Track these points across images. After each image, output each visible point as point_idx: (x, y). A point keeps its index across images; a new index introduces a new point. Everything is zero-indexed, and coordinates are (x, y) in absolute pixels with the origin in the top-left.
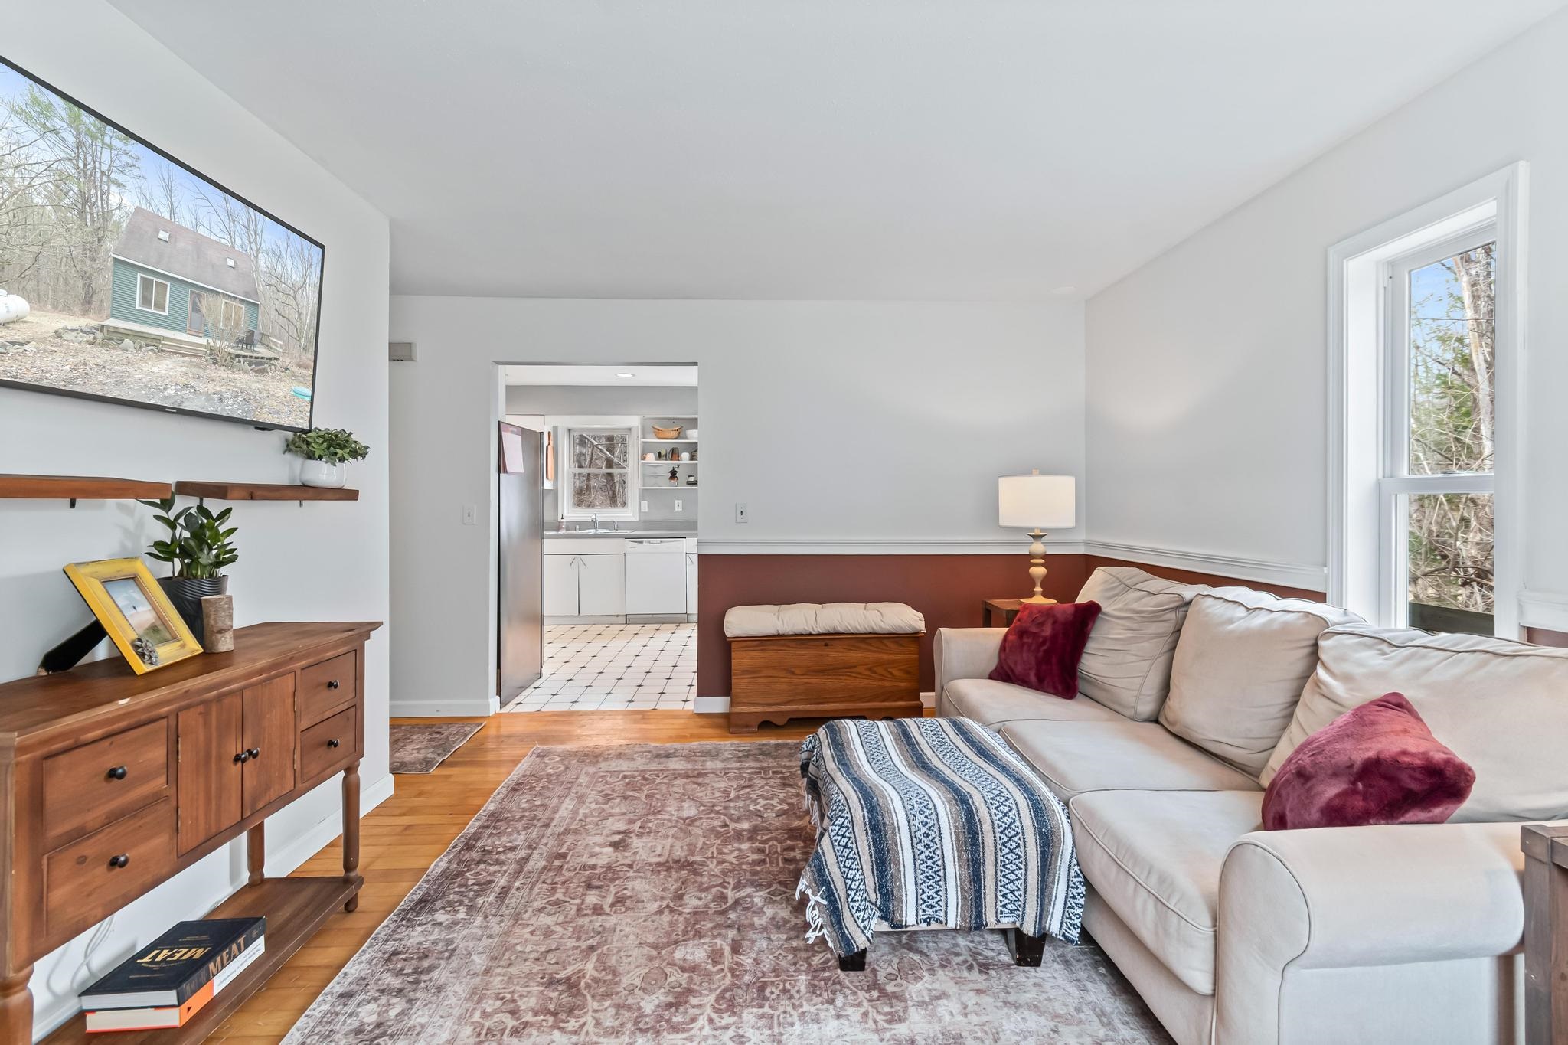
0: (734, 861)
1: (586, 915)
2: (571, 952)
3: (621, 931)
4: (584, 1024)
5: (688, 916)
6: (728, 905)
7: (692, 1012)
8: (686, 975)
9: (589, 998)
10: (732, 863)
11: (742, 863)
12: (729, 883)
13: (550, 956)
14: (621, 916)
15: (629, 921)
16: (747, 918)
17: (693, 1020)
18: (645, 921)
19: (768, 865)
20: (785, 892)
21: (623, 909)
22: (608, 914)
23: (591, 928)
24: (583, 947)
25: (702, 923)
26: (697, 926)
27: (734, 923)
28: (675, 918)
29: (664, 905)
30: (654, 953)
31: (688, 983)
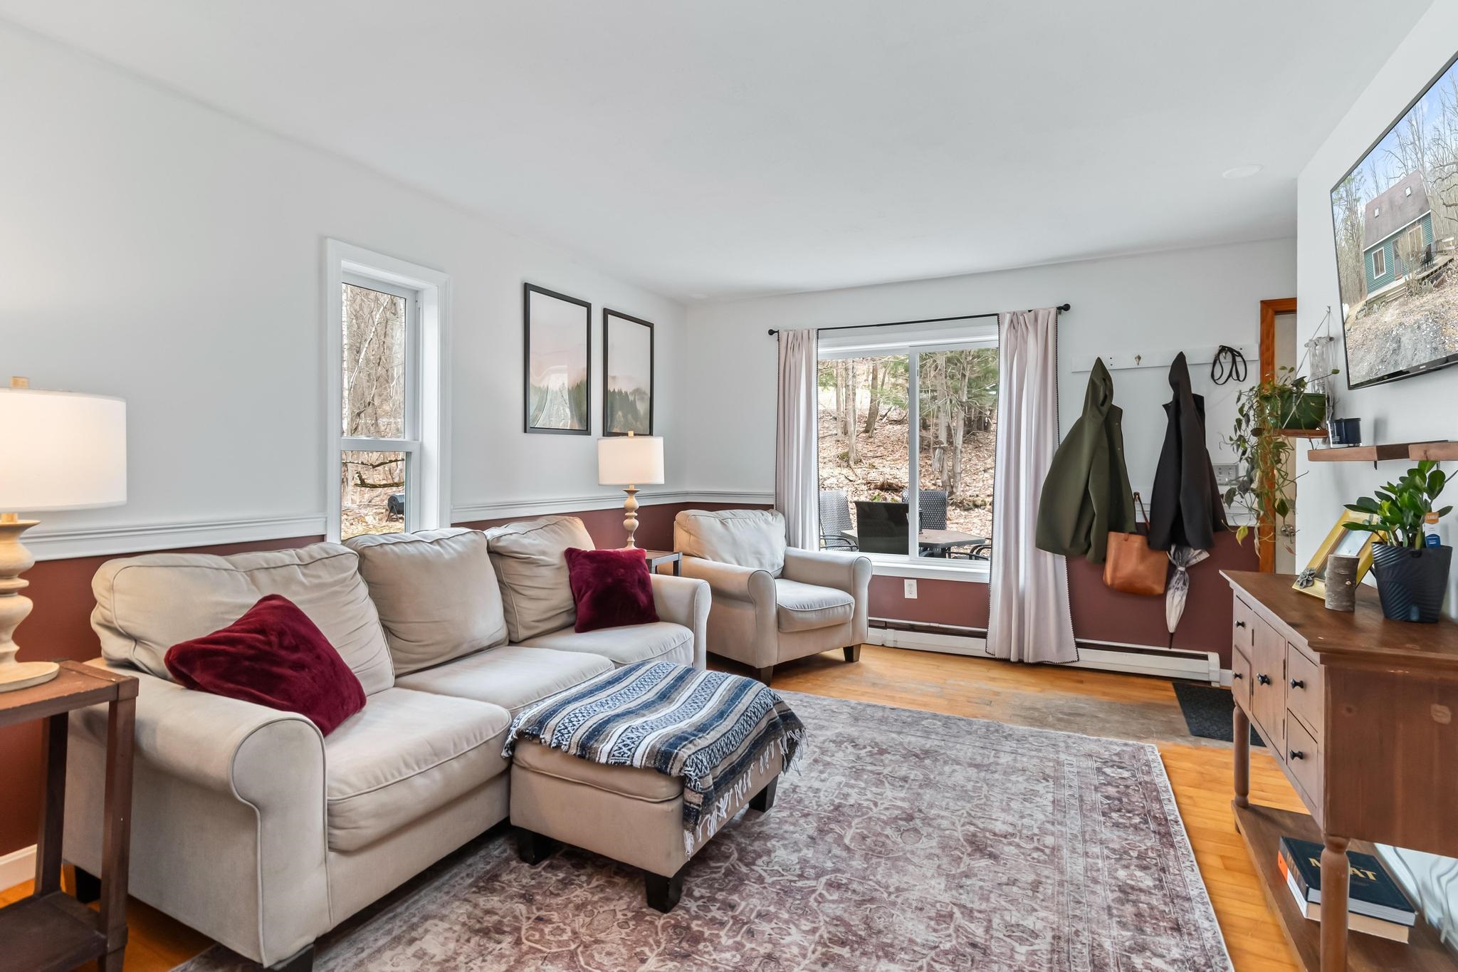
0: (793, 930)
1: (980, 912)
2: (986, 878)
3: (939, 884)
4: (963, 826)
5: (871, 877)
6: (828, 877)
7: (887, 813)
8: (886, 833)
9: (962, 839)
10: (797, 926)
11: (787, 922)
12: (816, 900)
13: (1004, 879)
14: (940, 898)
15: (931, 891)
16: (818, 858)
17: (887, 809)
18: (916, 885)
19: (759, 908)
20: (765, 871)
21: (938, 905)
22: (954, 904)
23: (971, 895)
24: (974, 879)
25: (860, 867)
26: (866, 866)
27: (830, 858)
28: (884, 880)
29: (893, 897)
30: (908, 855)
31: (885, 828)
